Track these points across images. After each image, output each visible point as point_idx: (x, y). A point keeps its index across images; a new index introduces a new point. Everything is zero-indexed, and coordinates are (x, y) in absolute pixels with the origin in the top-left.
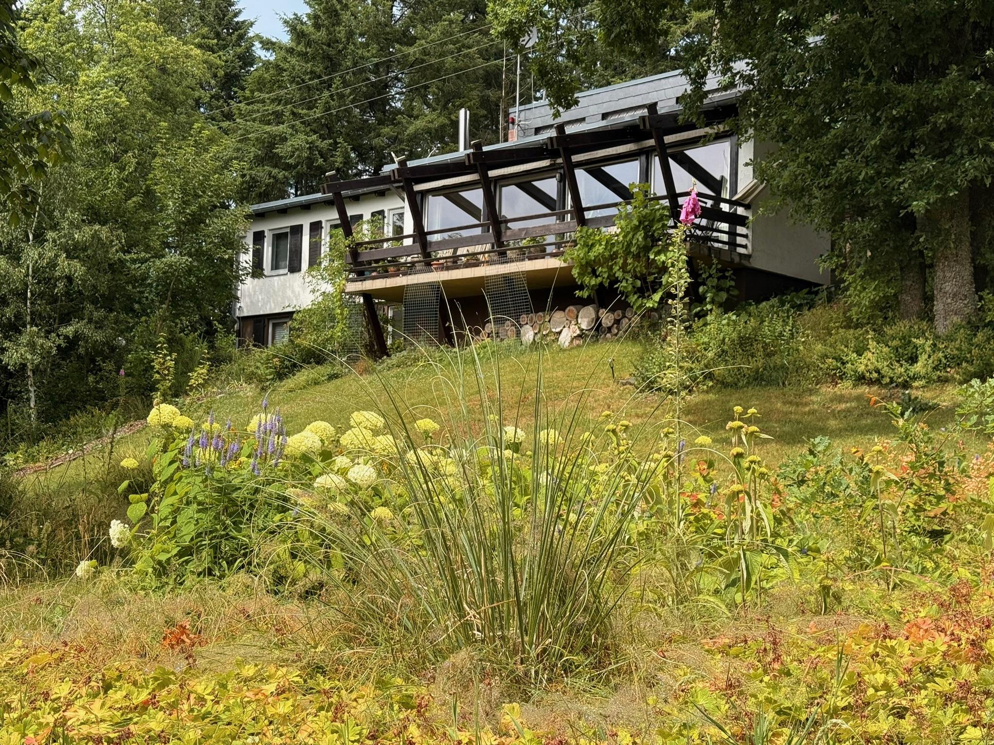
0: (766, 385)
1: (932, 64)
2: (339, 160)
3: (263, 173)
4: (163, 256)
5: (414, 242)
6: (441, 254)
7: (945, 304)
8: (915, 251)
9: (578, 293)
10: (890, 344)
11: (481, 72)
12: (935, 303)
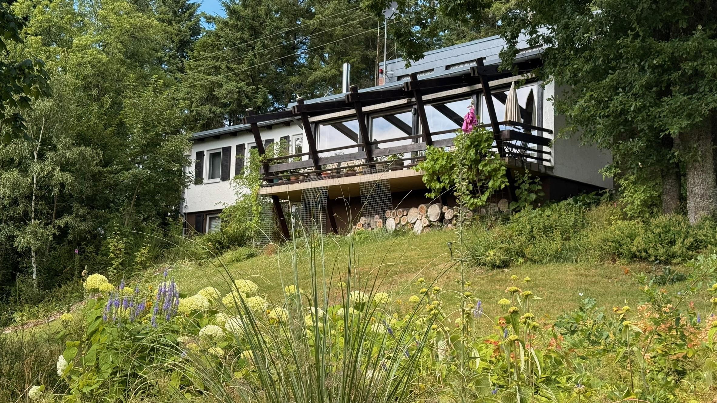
0: (563, 262)
1: (682, 27)
2: (259, 101)
3: (206, 109)
4: (130, 169)
5: (309, 158)
6: (328, 167)
7: (695, 202)
8: (672, 163)
9: (427, 195)
10: (654, 231)
11: (362, 37)
12: (688, 202)
